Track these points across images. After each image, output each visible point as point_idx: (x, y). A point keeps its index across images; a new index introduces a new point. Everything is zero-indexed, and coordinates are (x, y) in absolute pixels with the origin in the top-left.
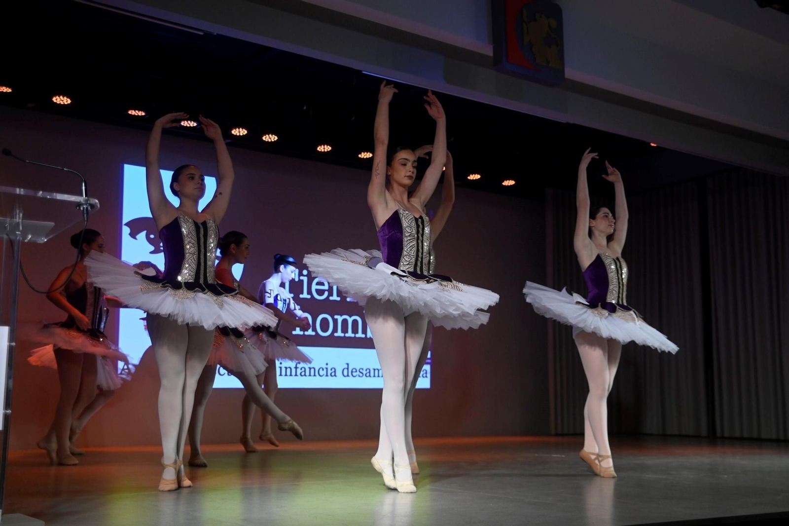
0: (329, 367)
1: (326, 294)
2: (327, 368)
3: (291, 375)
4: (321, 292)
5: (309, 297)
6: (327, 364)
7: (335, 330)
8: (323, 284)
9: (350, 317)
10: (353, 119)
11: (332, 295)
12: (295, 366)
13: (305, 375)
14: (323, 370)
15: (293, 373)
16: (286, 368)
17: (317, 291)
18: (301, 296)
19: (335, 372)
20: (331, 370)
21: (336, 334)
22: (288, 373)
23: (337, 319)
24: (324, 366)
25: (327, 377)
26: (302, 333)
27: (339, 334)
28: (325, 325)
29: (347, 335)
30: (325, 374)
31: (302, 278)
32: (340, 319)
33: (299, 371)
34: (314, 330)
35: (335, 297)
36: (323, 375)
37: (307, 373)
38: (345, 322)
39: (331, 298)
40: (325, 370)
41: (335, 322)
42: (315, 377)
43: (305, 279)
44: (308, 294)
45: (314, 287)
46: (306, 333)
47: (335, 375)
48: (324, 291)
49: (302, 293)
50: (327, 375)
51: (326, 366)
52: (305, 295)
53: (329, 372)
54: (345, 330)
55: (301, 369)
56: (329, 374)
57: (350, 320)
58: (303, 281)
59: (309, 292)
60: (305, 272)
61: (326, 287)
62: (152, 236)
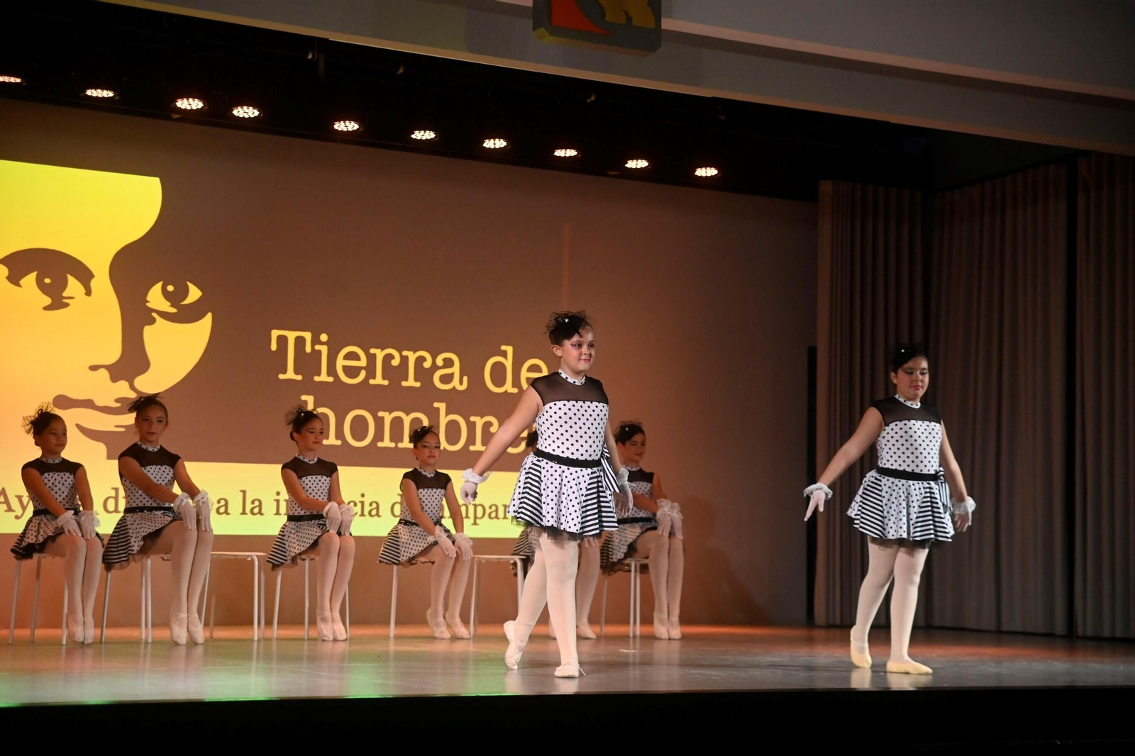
0: (367, 501)
1: (363, 374)
2: (362, 503)
4: (352, 372)
5: (330, 379)
6: (363, 495)
7: (379, 436)
8: (357, 357)
9: (407, 415)
10: (401, 71)
11: (374, 377)
14: (355, 505)
17: (345, 368)
18: (316, 378)
19: (378, 508)
20: (371, 505)
21: (380, 444)
23: (382, 419)
24: (358, 499)
25: (362, 518)
27: (387, 443)
28: (359, 428)
29: (400, 445)
30: (359, 513)
31: (317, 347)
32: (388, 417)
34: (340, 435)
35: (379, 380)
36: (356, 513)
38: (397, 423)
39: (372, 382)
40: (359, 505)
41: (379, 422)
43: (324, 349)
44: (329, 375)
45: (341, 362)
47: (378, 515)
48: (360, 369)
49: (319, 374)
50: (362, 515)
51: (362, 499)
52: (324, 377)
53: (367, 508)
54: (397, 437)
56: (366, 512)
57: (407, 420)
58: (320, 352)
59: (332, 370)
60: (324, 337)
61: (363, 362)
62: (47, 281)
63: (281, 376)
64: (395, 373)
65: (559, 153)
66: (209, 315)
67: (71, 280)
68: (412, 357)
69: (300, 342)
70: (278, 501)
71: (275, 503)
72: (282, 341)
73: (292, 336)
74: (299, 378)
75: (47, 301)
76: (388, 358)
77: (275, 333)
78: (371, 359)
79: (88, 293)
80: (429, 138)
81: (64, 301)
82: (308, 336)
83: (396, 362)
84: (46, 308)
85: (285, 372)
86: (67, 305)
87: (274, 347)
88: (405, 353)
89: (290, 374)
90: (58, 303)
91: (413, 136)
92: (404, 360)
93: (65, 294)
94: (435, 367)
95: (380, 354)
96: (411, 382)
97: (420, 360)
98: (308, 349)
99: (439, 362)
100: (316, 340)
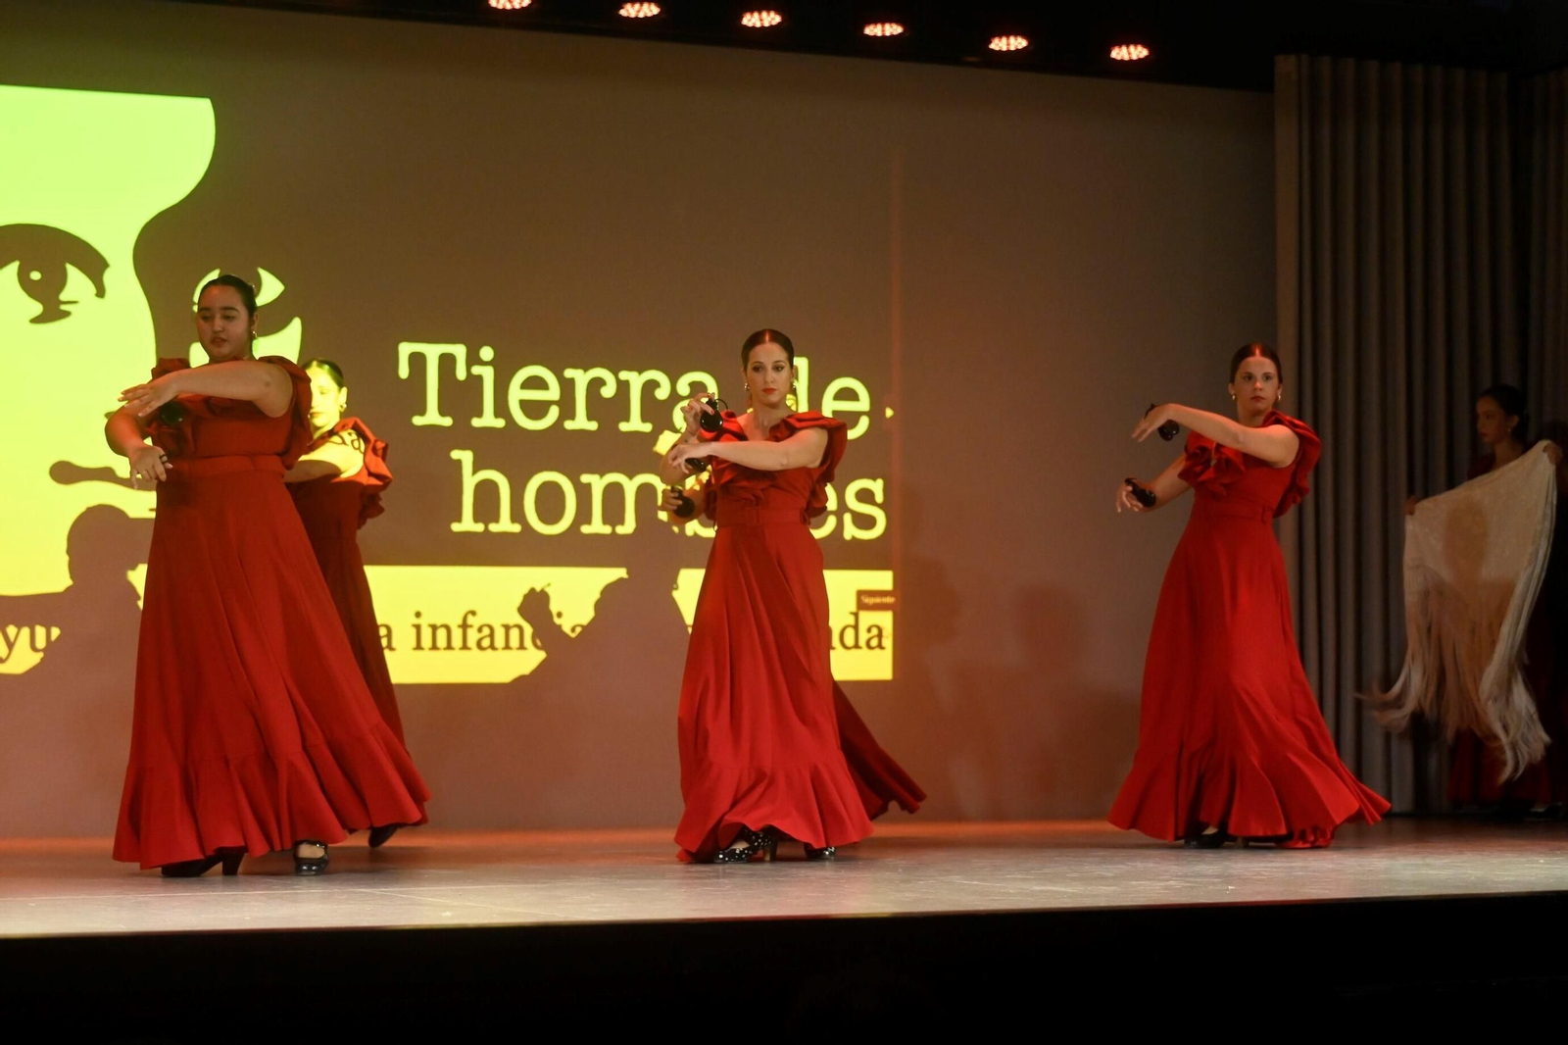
0: (567, 623)
1: (554, 413)
3: (449, 647)
4: (534, 409)
5: (500, 423)
6: (559, 615)
7: (584, 514)
8: (543, 385)
9: (631, 476)
11: (572, 417)
12: (460, 622)
13: (492, 647)
15: (457, 641)
16: (434, 628)
17: (525, 405)
18: (476, 422)
20: (573, 630)
21: (585, 529)
22: (442, 641)
23: (588, 486)
26: (479, 528)
27: (597, 526)
28: (550, 503)
29: (620, 530)
31: (476, 370)
32: (597, 483)
33: (473, 636)
34: (518, 515)
35: (581, 422)
37: (500, 641)
38: (614, 494)
39: (569, 425)
41: (584, 493)
42: (521, 652)
43: (487, 374)
44: (497, 415)
45: (516, 394)
46: (494, 528)
48: (548, 404)
49: (480, 414)
51: (558, 621)
52: (488, 420)
54: (613, 515)
55: (480, 630)
57: (630, 487)
58: (480, 378)
59: (502, 409)
60: (487, 353)
61: (553, 393)
62: (36, 276)
63: (418, 421)
64: (609, 410)
65: (873, 30)
66: (296, 323)
67: (73, 273)
68: (636, 380)
69: (447, 362)
70: (418, 628)
71: (414, 630)
72: (417, 361)
73: (433, 352)
74: (447, 422)
75: (37, 308)
76: (596, 384)
77: (405, 349)
78: (568, 386)
79: (101, 292)
80: (649, 15)
81: (63, 307)
82: (459, 351)
83: (608, 391)
84: (35, 321)
85: (422, 412)
86: (67, 314)
87: (404, 372)
88: (624, 375)
89: (432, 416)
90: (53, 312)
91: (623, 12)
92: (623, 387)
93: (63, 297)
94: (675, 398)
95: (581, 378)
96: (635, 424)
97: (650, 387)
98: (461, 374)
99: (683, 388)
100: (473, 359)
